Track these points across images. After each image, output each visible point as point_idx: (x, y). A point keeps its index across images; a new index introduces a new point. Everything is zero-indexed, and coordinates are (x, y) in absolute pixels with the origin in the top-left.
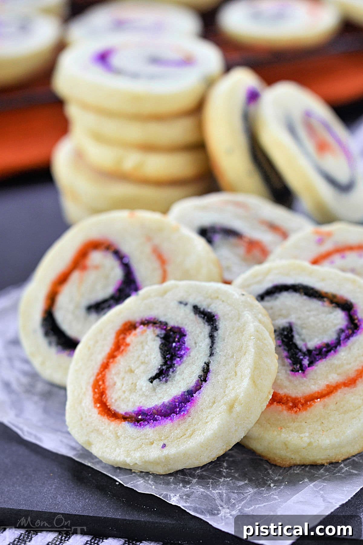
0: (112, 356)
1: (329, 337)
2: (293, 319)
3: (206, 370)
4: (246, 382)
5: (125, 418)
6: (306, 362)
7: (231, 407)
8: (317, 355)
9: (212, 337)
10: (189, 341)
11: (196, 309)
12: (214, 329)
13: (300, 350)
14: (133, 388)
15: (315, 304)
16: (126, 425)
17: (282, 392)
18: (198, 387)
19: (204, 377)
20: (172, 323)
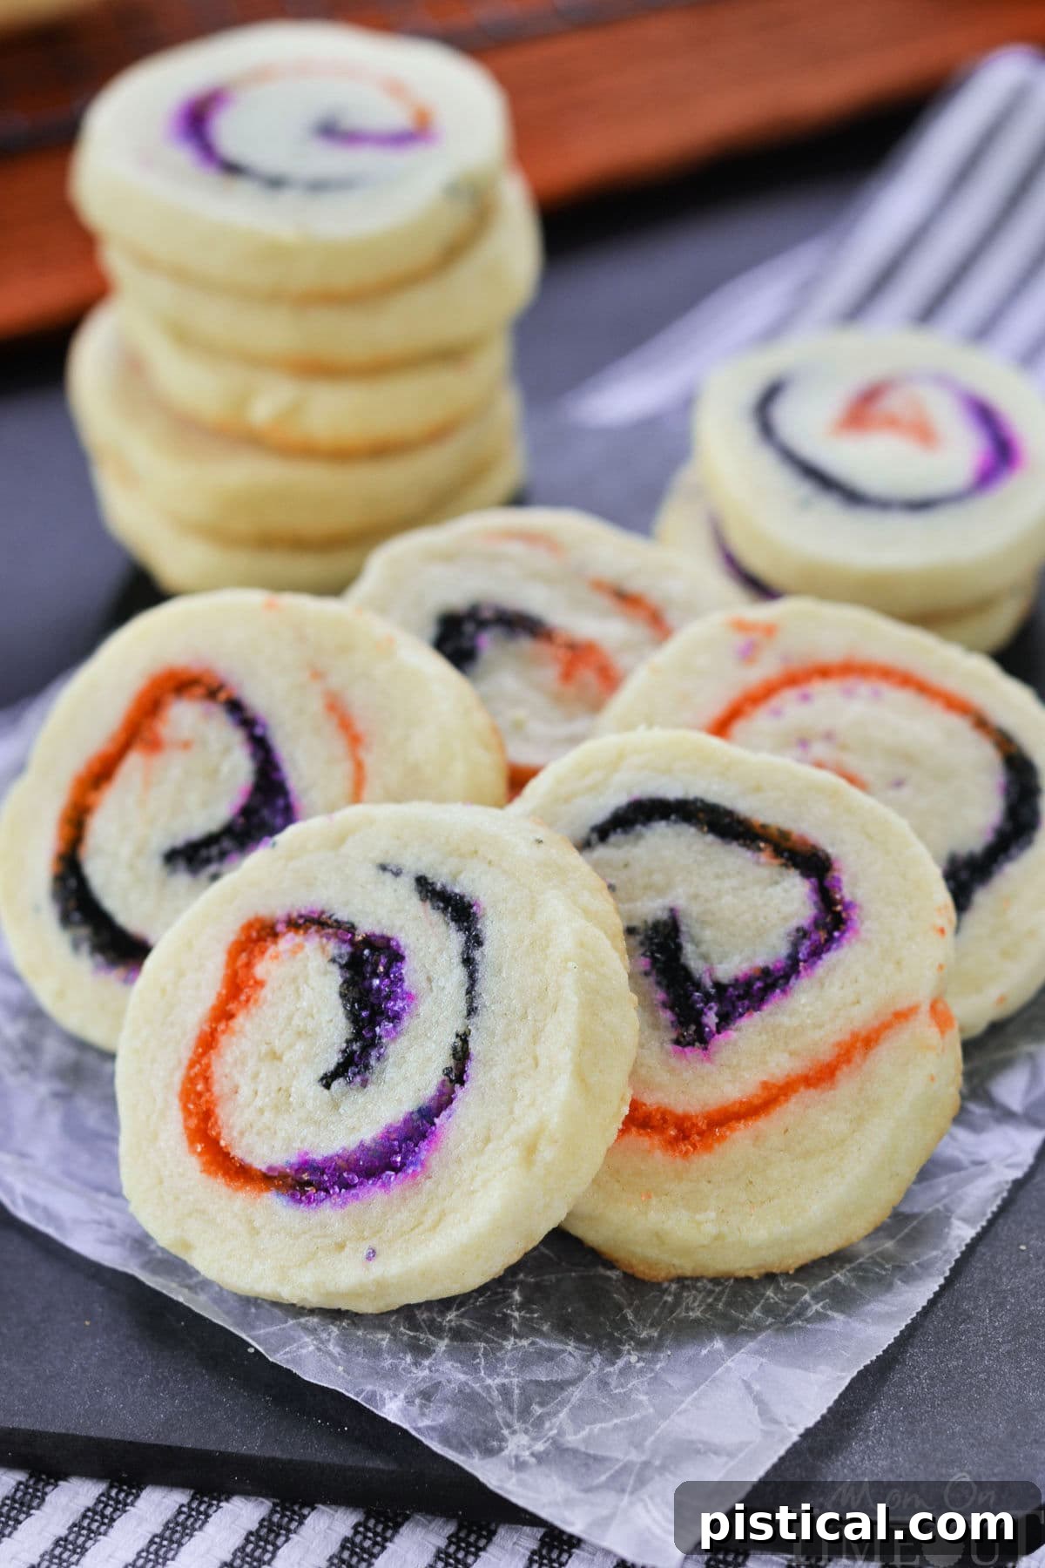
0: (223, 1014)
1: (771, 950)
2: (679, 898)
3: (462, 1055)
4: (562, 1087)
5: (270, 1179)
6: (711, 1019)
7: (530, 1151)
8: (739, 997)
9: (468, 961)
10: (412, 973)
11: (426, 888)
12: (475, 940)
13: (698, 985)
14: (283, 1100)
15: (735, 858)
16: (273, 1204)
17: (651, 1100)
18: (443, 1101)
19: (457, 1073)
20: (365, 927)
